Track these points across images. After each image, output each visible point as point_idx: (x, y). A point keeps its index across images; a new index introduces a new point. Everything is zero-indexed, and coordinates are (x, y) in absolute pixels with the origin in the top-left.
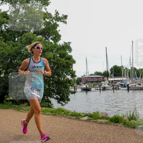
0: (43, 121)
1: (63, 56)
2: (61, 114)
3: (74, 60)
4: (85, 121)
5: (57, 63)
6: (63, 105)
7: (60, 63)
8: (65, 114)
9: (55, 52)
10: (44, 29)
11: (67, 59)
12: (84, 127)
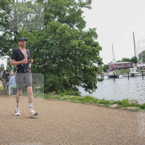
0: (71, 109)
1: (88, 43)
2: (89, 102)
3: (100, 46)
4: (114, 108)
5: (83, 51)
6: (90, 93)
7: (86, 51)
8: (93, 102)
9: (80, 39)
10: (69, 17)
11: (93, 46)
12: (113, 114)
